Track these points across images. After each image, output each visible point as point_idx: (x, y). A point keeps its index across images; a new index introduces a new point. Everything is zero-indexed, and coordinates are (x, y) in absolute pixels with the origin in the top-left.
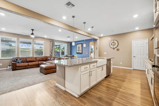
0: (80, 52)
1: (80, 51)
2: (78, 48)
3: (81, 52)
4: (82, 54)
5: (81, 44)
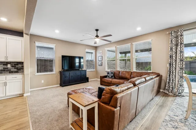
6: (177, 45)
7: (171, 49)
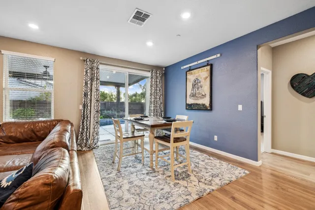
0: (200, 102)
1: (204, 96)
2: (194, 86)
3: (206, 101)
4: (211, 109)
5: (209, 68)
6: (92, 80)
7: (86, 84)
